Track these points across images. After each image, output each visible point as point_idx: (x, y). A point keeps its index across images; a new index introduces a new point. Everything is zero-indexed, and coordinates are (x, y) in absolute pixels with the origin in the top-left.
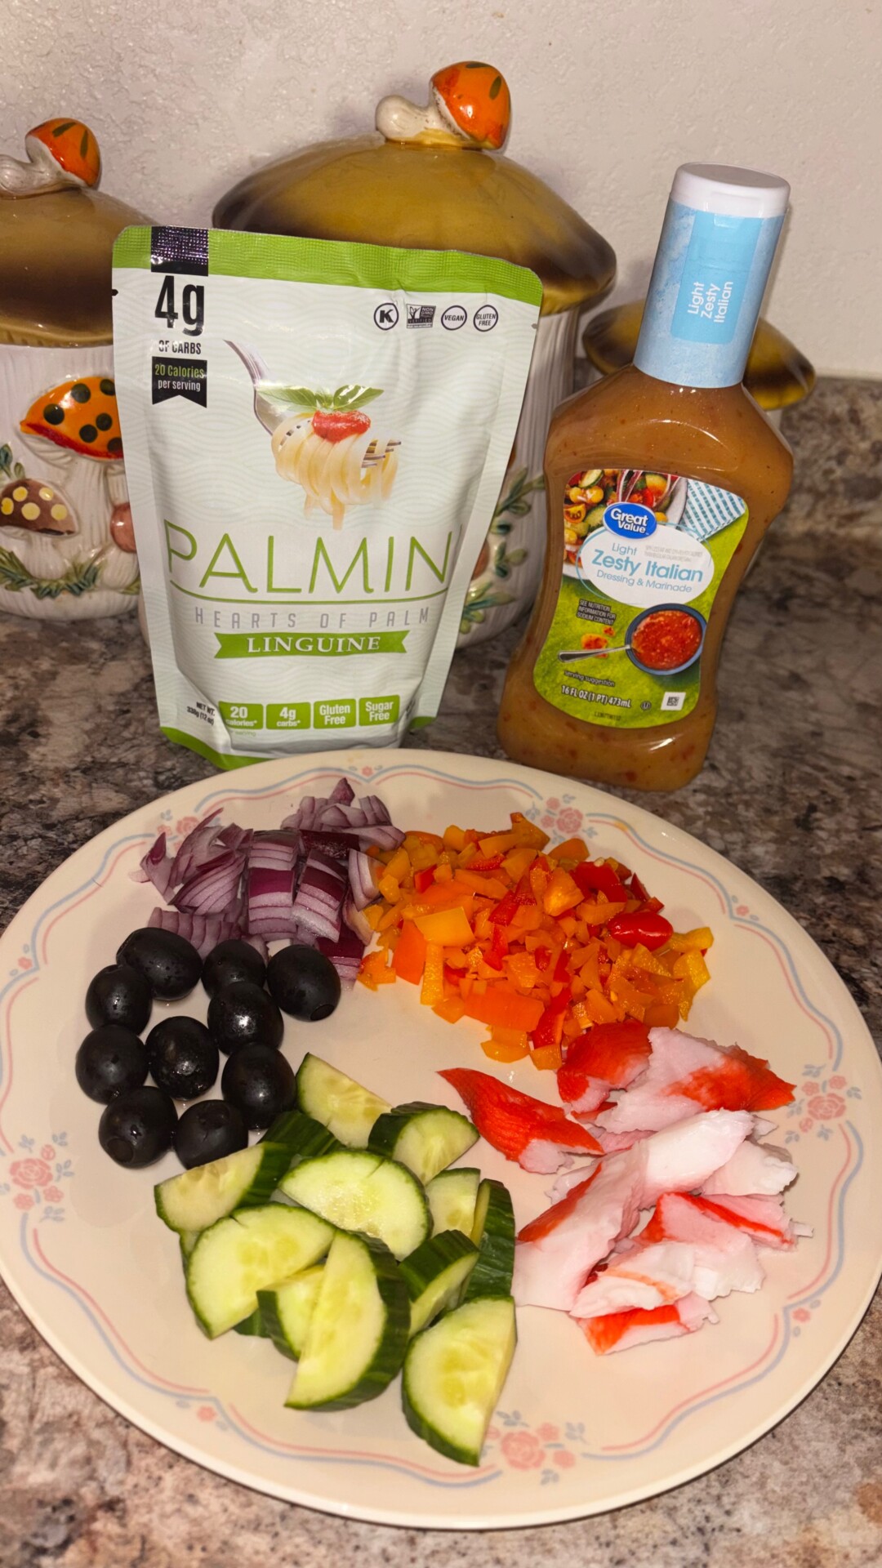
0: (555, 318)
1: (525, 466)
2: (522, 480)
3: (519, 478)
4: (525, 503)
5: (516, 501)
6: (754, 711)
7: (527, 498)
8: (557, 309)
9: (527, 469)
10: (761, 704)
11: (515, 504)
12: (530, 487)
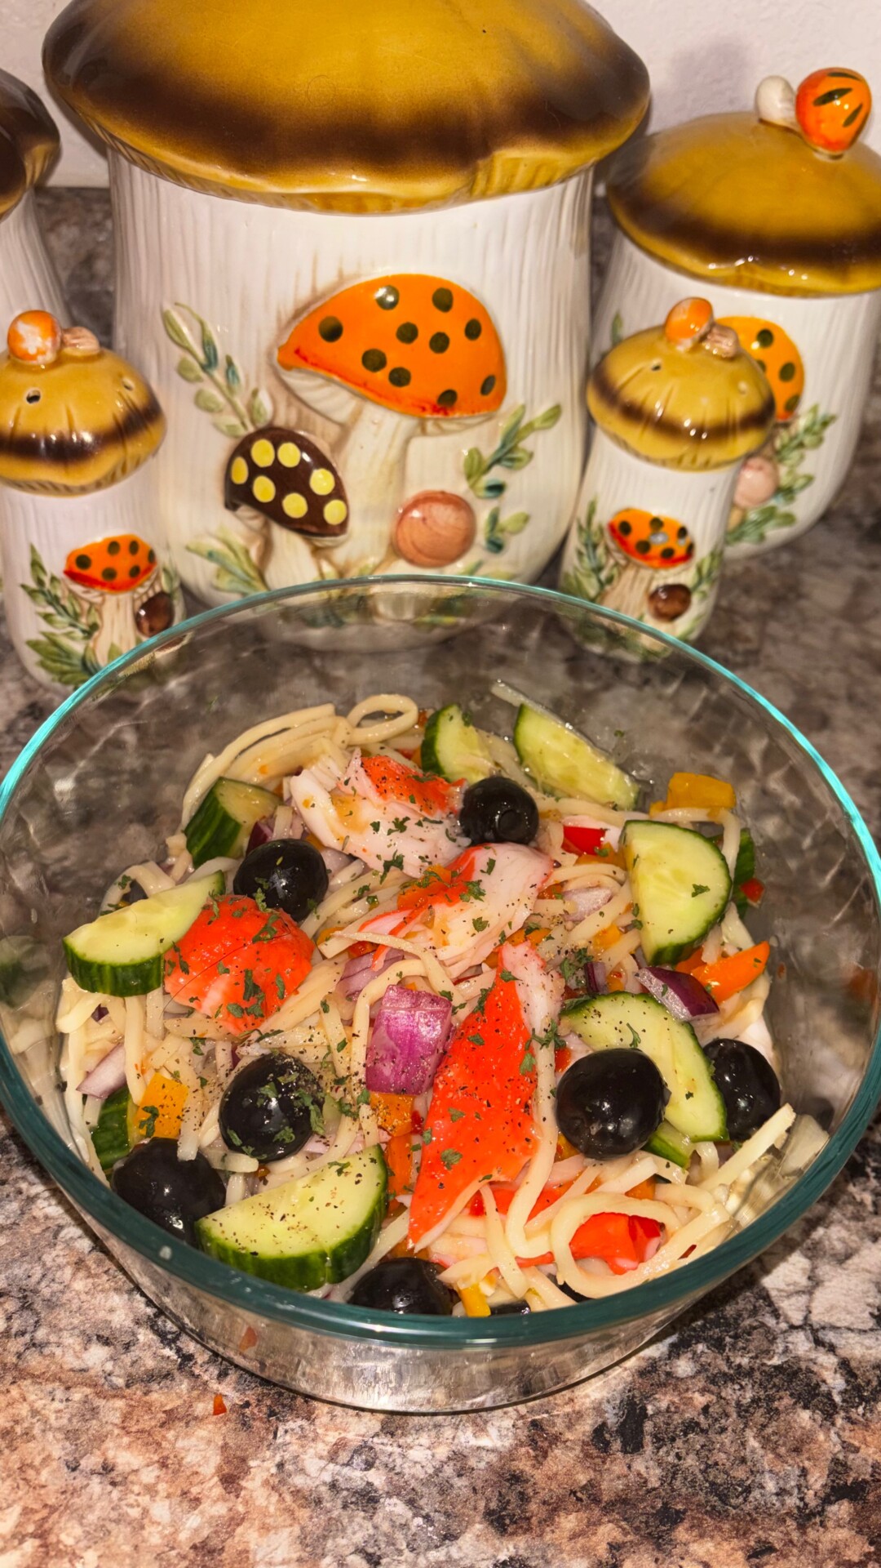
0: (557, 189)
1: (521, 401)
2: (518, 422)
3: (513, 420)
4: (524, 451)
5: (511, 451)
6: (842, 712)
7: (527, 443)
8: (558, 175)
9: (524, 407)
10: (851, 698)
11: (510, 456)
12: (530, 427)
